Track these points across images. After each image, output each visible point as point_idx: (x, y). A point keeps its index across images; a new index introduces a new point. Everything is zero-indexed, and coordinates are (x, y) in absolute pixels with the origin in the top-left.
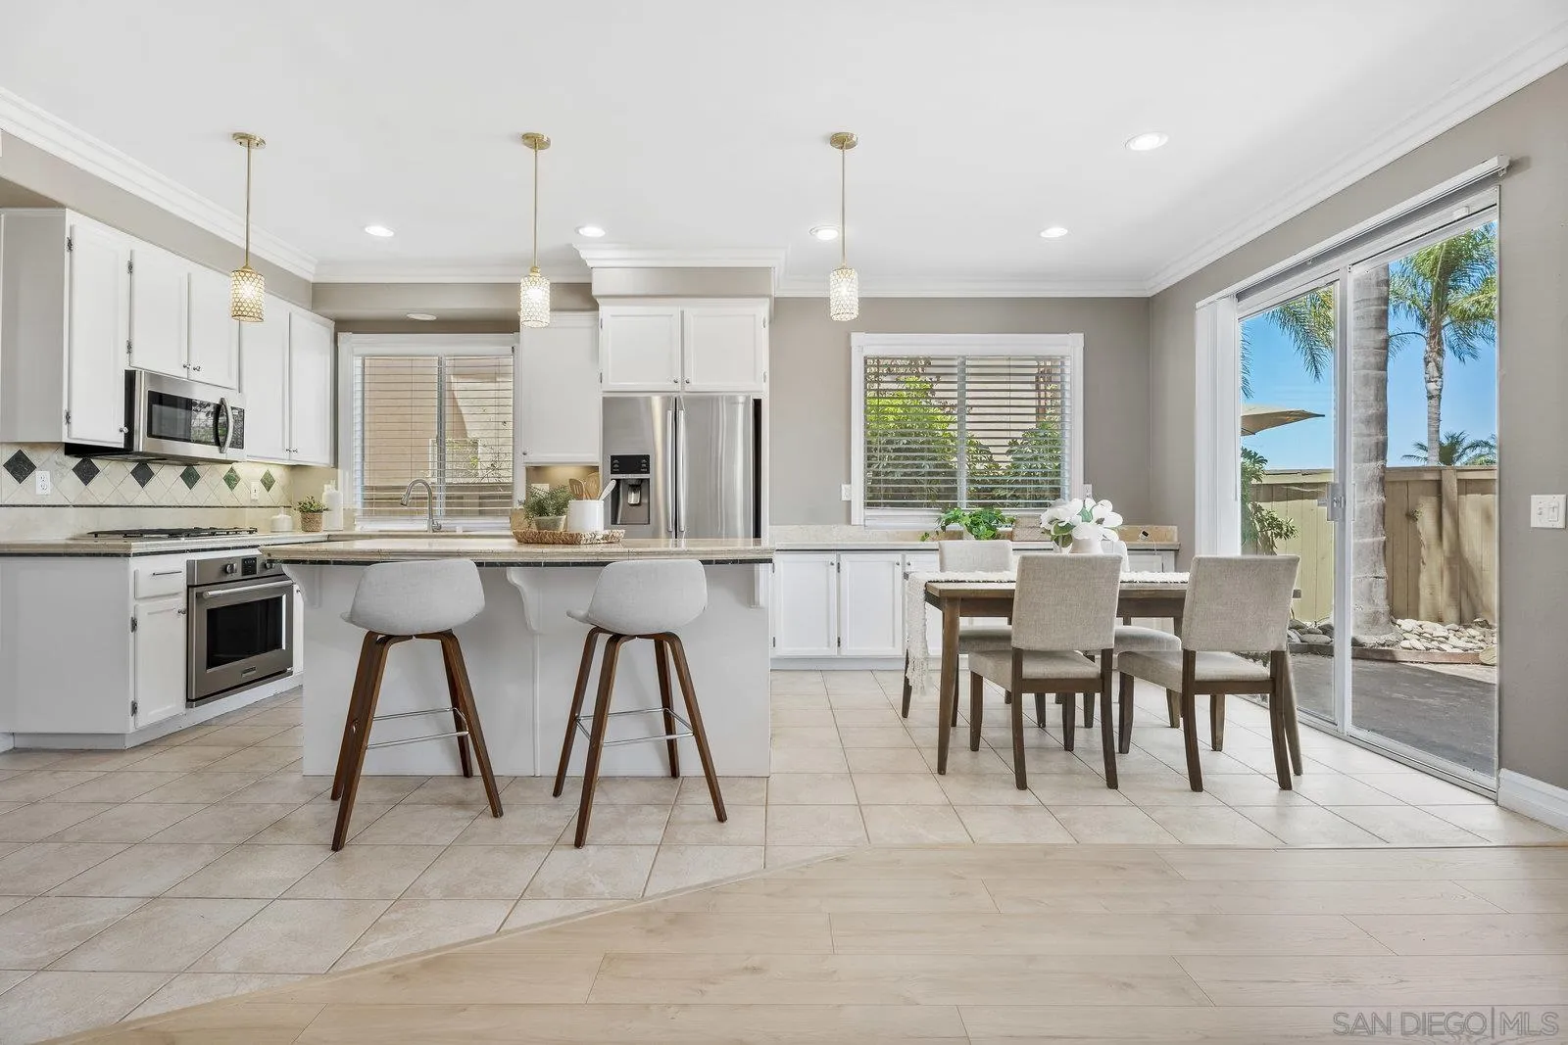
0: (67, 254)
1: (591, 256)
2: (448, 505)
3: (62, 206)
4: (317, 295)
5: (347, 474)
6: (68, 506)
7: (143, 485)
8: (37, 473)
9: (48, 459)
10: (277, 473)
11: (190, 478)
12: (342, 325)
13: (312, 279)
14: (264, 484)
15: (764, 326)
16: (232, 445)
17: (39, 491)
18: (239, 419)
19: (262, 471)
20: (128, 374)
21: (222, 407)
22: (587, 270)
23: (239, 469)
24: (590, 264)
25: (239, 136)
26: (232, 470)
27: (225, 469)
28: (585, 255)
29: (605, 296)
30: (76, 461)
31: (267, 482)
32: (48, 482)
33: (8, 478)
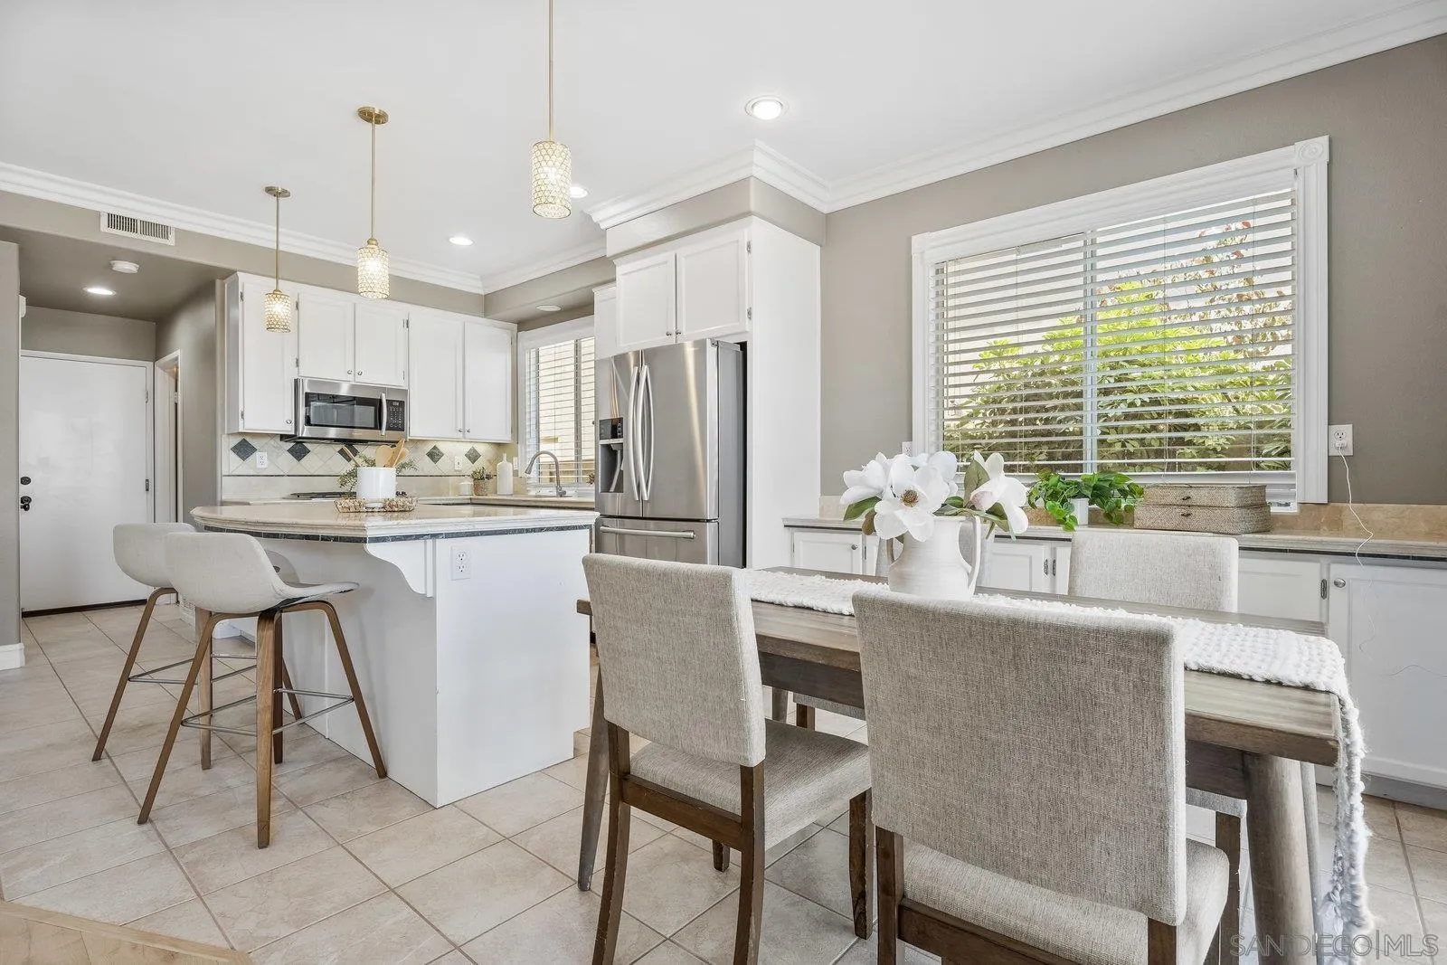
0: (240, 303)
1: (602, 217)
3: (233, 272)
4: (487, 305)
5: (523, 448)
6: (283, 476)
7: (350, 459)
8: (257, 454)
9: (266, 444)
10: (481, 449)
12: (524, 324)
13: (483, 293)
14: (469, 458)
15: (749, 251)
16: (388, 428)
17: (259, 466)
18: (398, 408)
19: (466, 448)
20: (296, 381)
21: (381, 401)
22: (601, 235)
23: (442, 447)
24: (603, 226)
25: (269, 190)
26: (435, 448)
27: (429, 448)
28: (596, 218)
29: (617, 256)
30: (291, 445)
31: (473, 457)
32: (265, 459)
33: (233, 456)
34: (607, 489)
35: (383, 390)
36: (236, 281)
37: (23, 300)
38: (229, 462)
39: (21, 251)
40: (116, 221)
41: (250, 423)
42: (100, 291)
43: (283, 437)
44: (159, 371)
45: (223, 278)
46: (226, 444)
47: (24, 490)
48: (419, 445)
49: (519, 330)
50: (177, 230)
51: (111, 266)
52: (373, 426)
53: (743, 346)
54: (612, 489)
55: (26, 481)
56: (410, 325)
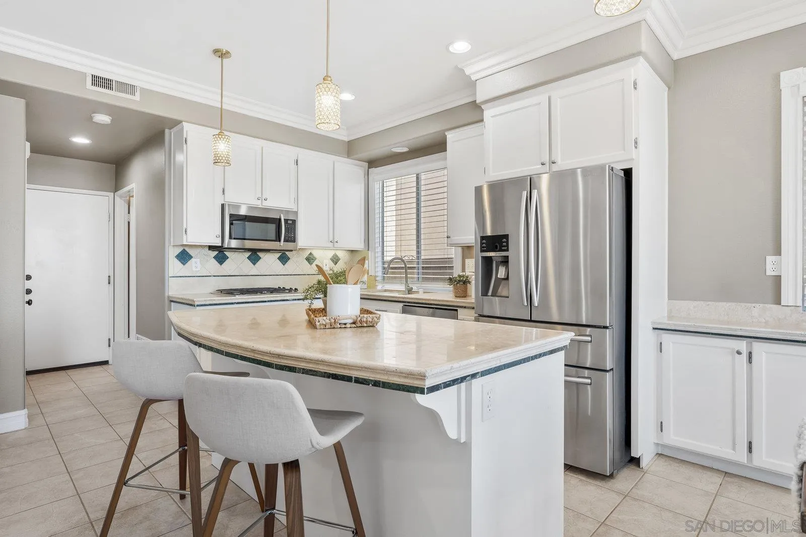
0: (185, 146)
1: (473, 70)
2: (423, 274)
3: (180, 122)
4: (349, 149)
5: (373, 253)
6: (210, 276)
7: (254, 264)
8: (193, 260)
9: (199, 253)
10: (340, 254)
11: (284, 259)
12: (373, 163)
13: (346, 139)
14: (333, 261)
15: (635, 88)
16: (285, 241)
17: (194, 269)
18: (292, 225)
19: (330, 254)
20: (223, 206)
21: (280, 220)
22: (472, 85)
23: (316, 253)
24: (474, 78)
25: (216, 51)
26: (311, 254)
27: (306, 254)
28: (468, 71)
29: (486, 102)
30: (216, 253)
31: (335, 260)
32: (199, 264)
33: (178, 263)
34: (485, 293)
35: (282, 211)
36: (182, 129)
37: (28, 145)
38: (174, 266)
39: (28, 105)
40: (98, 81)
41: (192, 238)
42: (81, 140)
43: (211, 248)
44: (117, 199)
45: (170, 129)
46: (172, 253)
47: (29, 284)
48: (301, 252)
49: (369, 168)
50: (142, 90)
51: (91, 118)
52: (274, 239)
53: (628, 173)
54: (490, 293)
55: (29, 278)
56: (299, 164)
